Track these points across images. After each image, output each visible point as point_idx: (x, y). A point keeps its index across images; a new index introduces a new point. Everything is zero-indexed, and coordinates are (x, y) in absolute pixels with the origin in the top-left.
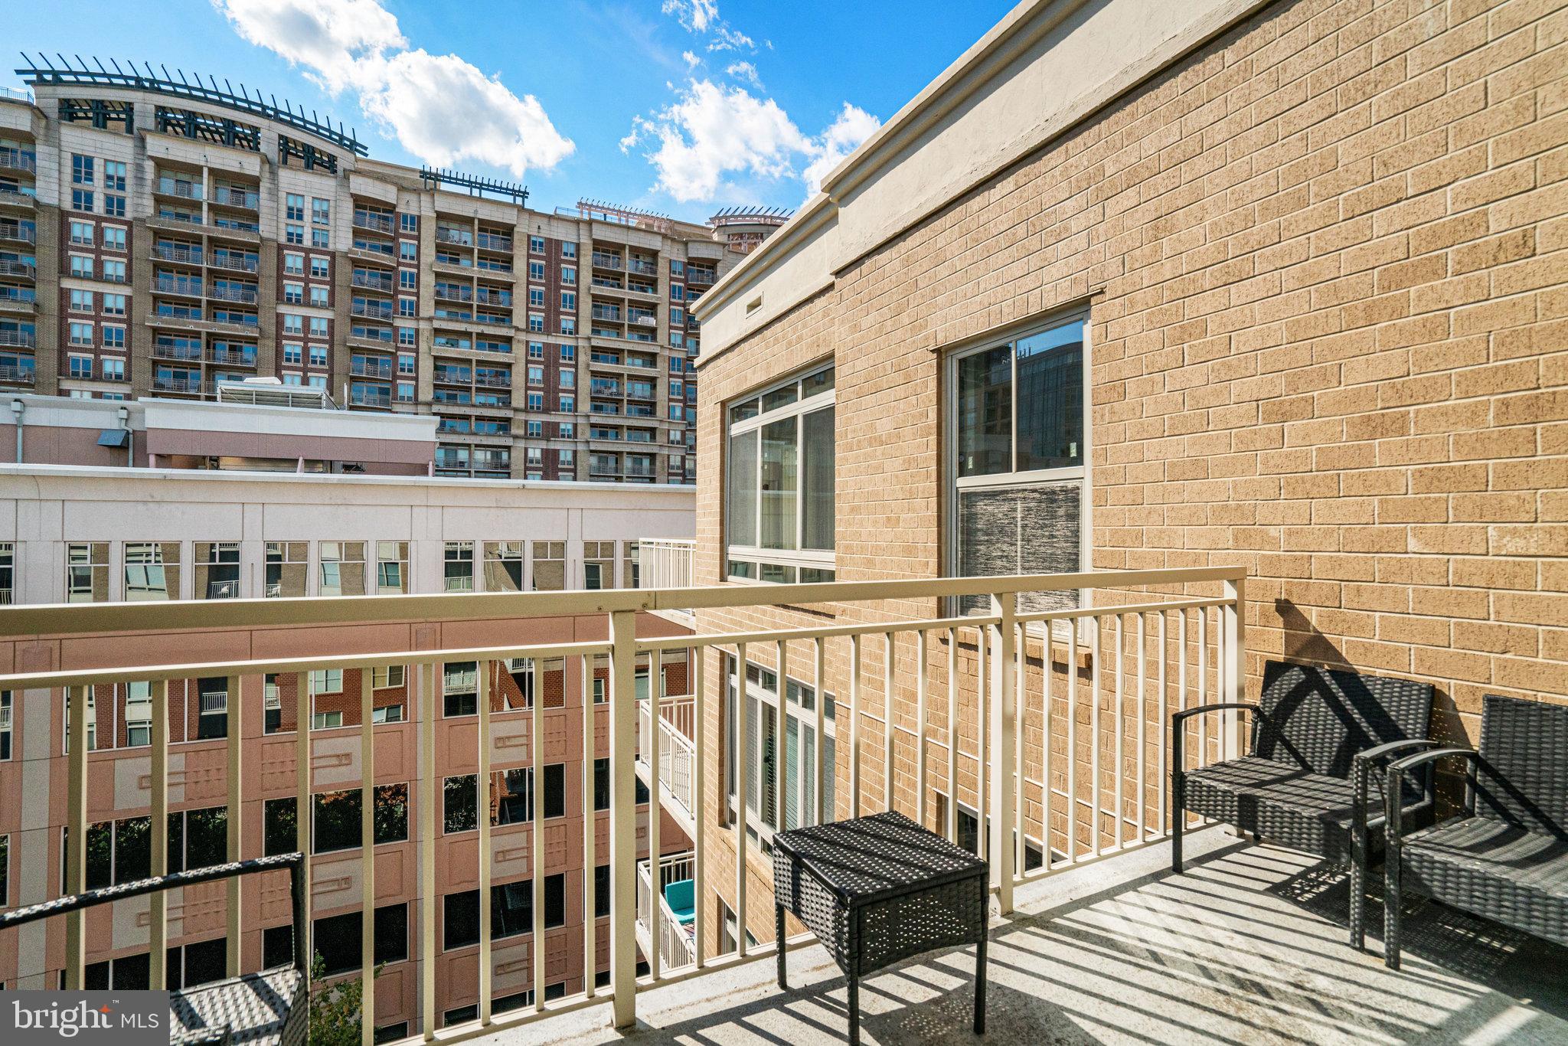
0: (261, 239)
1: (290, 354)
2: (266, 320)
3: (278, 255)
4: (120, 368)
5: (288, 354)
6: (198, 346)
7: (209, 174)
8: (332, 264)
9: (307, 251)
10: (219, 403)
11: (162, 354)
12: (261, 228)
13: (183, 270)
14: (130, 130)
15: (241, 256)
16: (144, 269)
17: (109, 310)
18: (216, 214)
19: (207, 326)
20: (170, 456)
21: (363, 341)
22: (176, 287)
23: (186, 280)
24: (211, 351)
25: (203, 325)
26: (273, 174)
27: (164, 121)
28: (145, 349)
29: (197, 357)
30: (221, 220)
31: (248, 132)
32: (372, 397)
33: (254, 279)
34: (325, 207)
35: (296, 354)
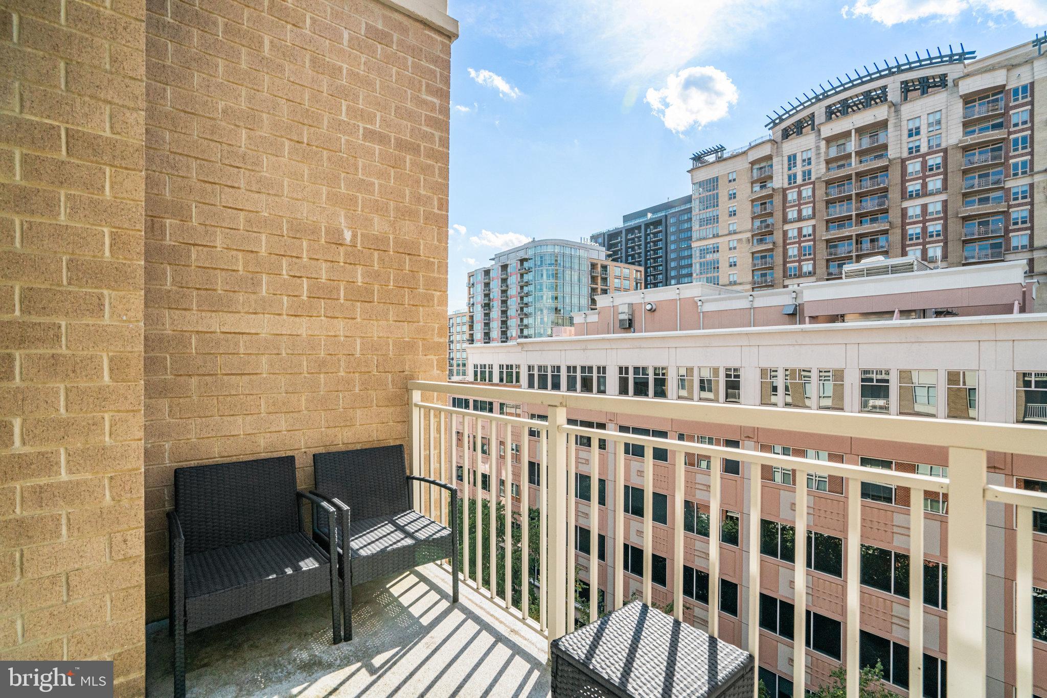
0: (890, 161)
1: (912, 235)
2: (894, 216)
3: (902, 167)
4: (810, 268)
5: (910, 235)
6: (851, 244)
7: (856, 133)
8: (945, 159)
9: (924, 156)
10: (844, 280)
11: (831, 254)
12: (889, 154)
13: (841, 200)
14: (813, 129)
15: (877, 177)
16: (821, 206)
17: (805, 236)
18: (860, 157)
19: (855, 230)
20: (817, 317)
21: (975, 209)
22: (839, 211)
23: (843, 205)
24: (859, 246)
25: (853, 230)
26: (897, 111)
27: (830, 113)
28: (822, 253)
29: (850, 252)
30: (863, 159)
31: (879, 92)
32: (984, 252)
33: (885, 190)
34: (938, 116)
35: (916, 234)
